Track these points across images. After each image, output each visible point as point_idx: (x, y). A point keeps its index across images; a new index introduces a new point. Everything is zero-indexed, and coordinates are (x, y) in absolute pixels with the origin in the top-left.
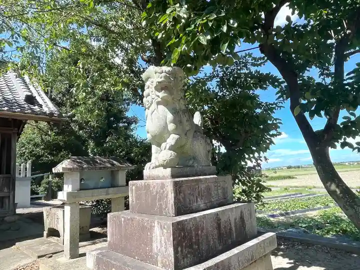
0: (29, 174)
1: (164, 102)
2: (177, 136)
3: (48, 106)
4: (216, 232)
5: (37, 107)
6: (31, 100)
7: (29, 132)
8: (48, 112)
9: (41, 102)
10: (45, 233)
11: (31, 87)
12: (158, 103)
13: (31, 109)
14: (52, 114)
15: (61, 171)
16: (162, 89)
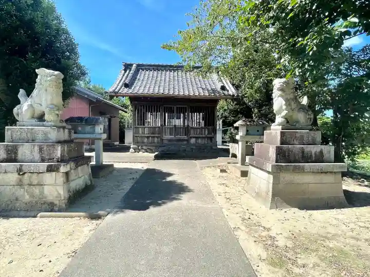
0: (221, 127)
1: (281, 96)
2: (287, 112)
3: (232, 91)
4: (301, 154)
5: (226, 92)
6: (223, 88)
7: (222, 103)
8: (232, 94)
9: (228, 88)
10: (230, 155)
11: (224, 81)
12: (279, 96)
13: (224, 93)
14: (233, 95)
15: (238, 126)
16: (280, 90)
